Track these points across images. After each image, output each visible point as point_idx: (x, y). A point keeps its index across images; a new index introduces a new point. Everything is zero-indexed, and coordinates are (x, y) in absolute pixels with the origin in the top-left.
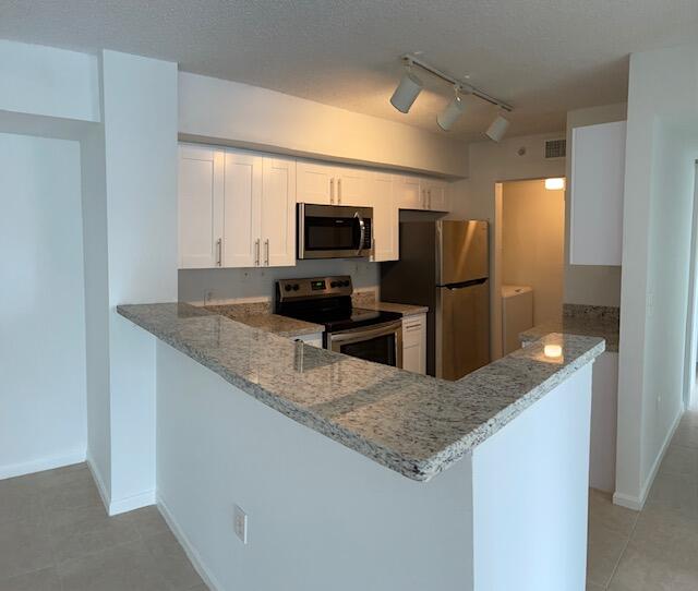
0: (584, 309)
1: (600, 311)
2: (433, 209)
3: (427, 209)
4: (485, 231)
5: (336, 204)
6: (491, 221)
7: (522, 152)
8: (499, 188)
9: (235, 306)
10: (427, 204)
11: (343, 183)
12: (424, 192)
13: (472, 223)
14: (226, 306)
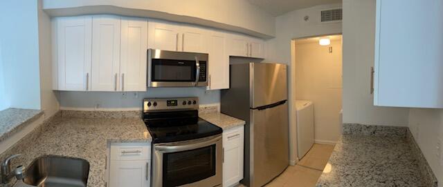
0: (359, 128)
1: (372, 130)
2: (253, 56)
3: (249, 56)
4: (285, 70)
5: (180, 50)
6: (289, 64)
7: (306, 19)
8: (293, 43)
9: (115, 112)
10: (249, 53)
11: (185, 36)
12: (247, 45)
13: (278, 66)
14: (109, 112)
